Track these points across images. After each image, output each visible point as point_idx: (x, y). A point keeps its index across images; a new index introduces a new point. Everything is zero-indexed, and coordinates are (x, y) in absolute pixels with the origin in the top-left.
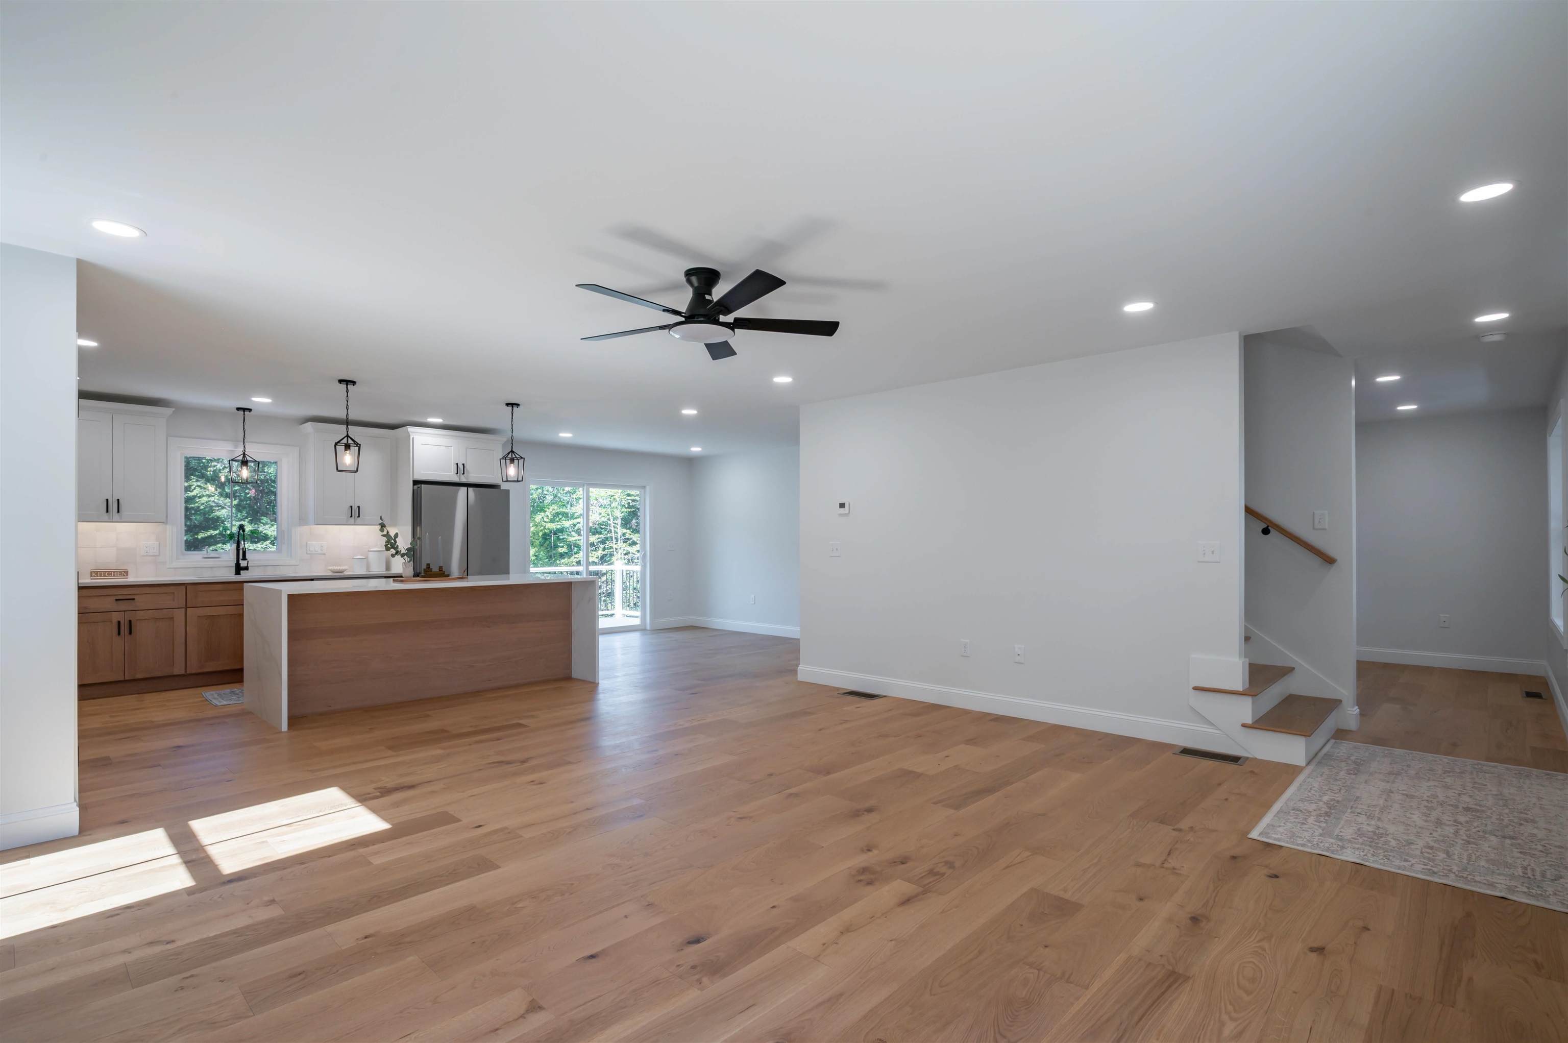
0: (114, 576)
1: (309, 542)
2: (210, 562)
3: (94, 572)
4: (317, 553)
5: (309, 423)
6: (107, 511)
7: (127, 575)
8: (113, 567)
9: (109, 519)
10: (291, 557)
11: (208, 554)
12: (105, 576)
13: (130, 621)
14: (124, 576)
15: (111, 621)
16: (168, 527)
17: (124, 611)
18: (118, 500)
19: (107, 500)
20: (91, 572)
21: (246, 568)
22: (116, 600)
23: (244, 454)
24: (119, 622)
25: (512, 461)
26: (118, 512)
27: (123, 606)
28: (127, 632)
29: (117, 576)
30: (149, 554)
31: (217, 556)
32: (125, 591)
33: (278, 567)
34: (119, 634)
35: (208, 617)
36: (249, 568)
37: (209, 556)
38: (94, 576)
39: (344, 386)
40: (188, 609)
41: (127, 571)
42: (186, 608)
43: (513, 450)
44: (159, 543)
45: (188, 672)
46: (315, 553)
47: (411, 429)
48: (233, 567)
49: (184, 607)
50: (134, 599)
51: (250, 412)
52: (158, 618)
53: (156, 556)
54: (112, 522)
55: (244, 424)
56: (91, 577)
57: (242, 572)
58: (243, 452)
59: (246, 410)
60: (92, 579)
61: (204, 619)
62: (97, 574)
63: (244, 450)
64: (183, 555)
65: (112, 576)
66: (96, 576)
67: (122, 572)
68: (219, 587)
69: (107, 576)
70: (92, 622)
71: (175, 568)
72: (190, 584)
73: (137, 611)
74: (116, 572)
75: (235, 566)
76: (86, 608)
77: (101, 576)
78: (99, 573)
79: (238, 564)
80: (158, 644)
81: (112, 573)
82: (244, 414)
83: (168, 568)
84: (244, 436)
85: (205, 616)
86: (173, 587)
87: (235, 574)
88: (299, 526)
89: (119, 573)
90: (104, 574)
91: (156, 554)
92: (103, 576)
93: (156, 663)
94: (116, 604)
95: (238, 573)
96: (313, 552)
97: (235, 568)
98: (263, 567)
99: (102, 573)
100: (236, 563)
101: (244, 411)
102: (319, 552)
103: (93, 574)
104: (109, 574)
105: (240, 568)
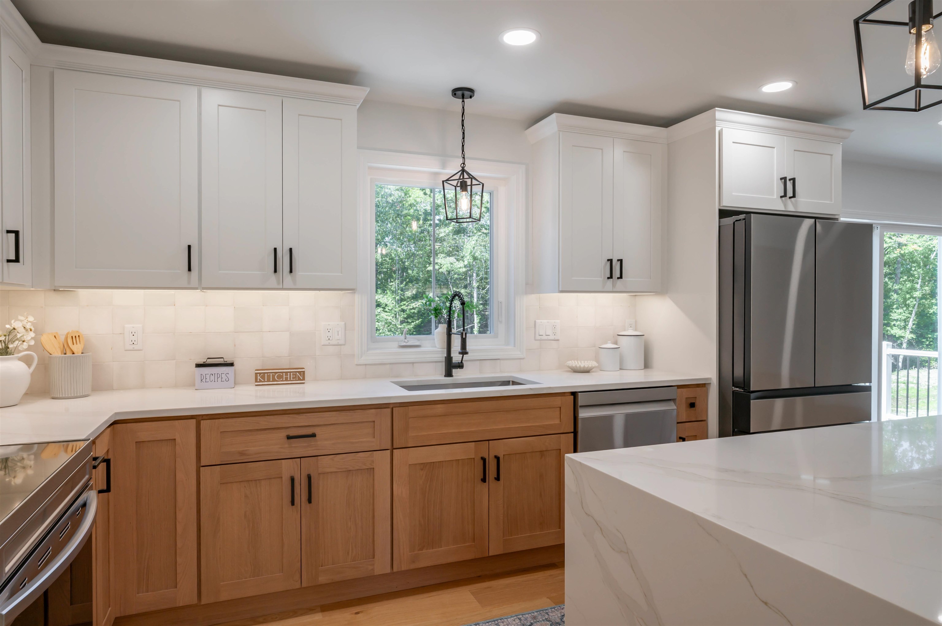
0: (286, 380)
1: (538, 321)
2: (412, 355)
3: (260, 373)
4: (549, 338)
5: (554, 116)
6: (275, 271)
7: (304, 379)
8: (284, 364)
9: (279, 284)
10: (514, 346)
11: (406, 341)
12: (274, 380)
13: (309, 477)
14: (300, 379)
15: (282, 477)
16: (357, 297)
17: (300, 458)
18: (291, 250)
19: (275, 249)
20: (256, 373)
21: (460, 366)
22: (289, 437)
23: (463, 170)
24: (292, 480)
26: (291, 271)
27: (299, 448)
28: (305, 497)
29: (290, 380)
30: (332, 342)
31: (417, 343)
32: (302, 420)
33: (499, 361)
34: (293, 503)
35: (424, 466)
37: (408, 344)
38: (260, 381)
40: (394, 451)
41: (304, 372)
42: (393, 449)
44: (345, 323)
45: (395, 570)
46: (546, 338)
47: (721, 114)
48: (442, 362)
49: (389, 447)
50: (313, 435)
51: (471, 97)
52: (350, 471)
53: (341, 345)
54: (283, 289)
55: (463, 119)
56: (256, 382)
57: (454, 371)
58: (462, 166)
59: (467, 93)
60: (256, 385)
61: (422, 470)
62: (263, 377)
63: (464, 164)
64: (374, 342)
65: (284, 379)
66: (262, 380)
67: (297, 373)
68: (440, 409)
69: (277, 379)
70: (252, 481)
71: (366, 365)
72: (398, 405)
73: (319, 457)
74: (289, 373)
75: (444, 360)
76: (242, 453)
77: (268, 381)
78: (266, 374)
79: (449, 358)
80: (350, 518)
81: (283, 375)
82: (463, 101)
83: (357, 365)
84: (463, 140)
85: (422, 464)
86: (373, 411)
87: (445, 376)
88: (526, 293)
89: (293, 375)
90: (273, 376)
91: (342, 342)
92: (271, 380)
93: (348, 553)
94: (287, 446)
95: (449, 374)
96: (543, 337)
97: (444, 364)
98: (478, 362)
99: (271, 374)
100: (446, 356)
101: (463, 97)
102: (552, 337)
103: (259, 377)
104: (280, 377)
105: (453, 365)
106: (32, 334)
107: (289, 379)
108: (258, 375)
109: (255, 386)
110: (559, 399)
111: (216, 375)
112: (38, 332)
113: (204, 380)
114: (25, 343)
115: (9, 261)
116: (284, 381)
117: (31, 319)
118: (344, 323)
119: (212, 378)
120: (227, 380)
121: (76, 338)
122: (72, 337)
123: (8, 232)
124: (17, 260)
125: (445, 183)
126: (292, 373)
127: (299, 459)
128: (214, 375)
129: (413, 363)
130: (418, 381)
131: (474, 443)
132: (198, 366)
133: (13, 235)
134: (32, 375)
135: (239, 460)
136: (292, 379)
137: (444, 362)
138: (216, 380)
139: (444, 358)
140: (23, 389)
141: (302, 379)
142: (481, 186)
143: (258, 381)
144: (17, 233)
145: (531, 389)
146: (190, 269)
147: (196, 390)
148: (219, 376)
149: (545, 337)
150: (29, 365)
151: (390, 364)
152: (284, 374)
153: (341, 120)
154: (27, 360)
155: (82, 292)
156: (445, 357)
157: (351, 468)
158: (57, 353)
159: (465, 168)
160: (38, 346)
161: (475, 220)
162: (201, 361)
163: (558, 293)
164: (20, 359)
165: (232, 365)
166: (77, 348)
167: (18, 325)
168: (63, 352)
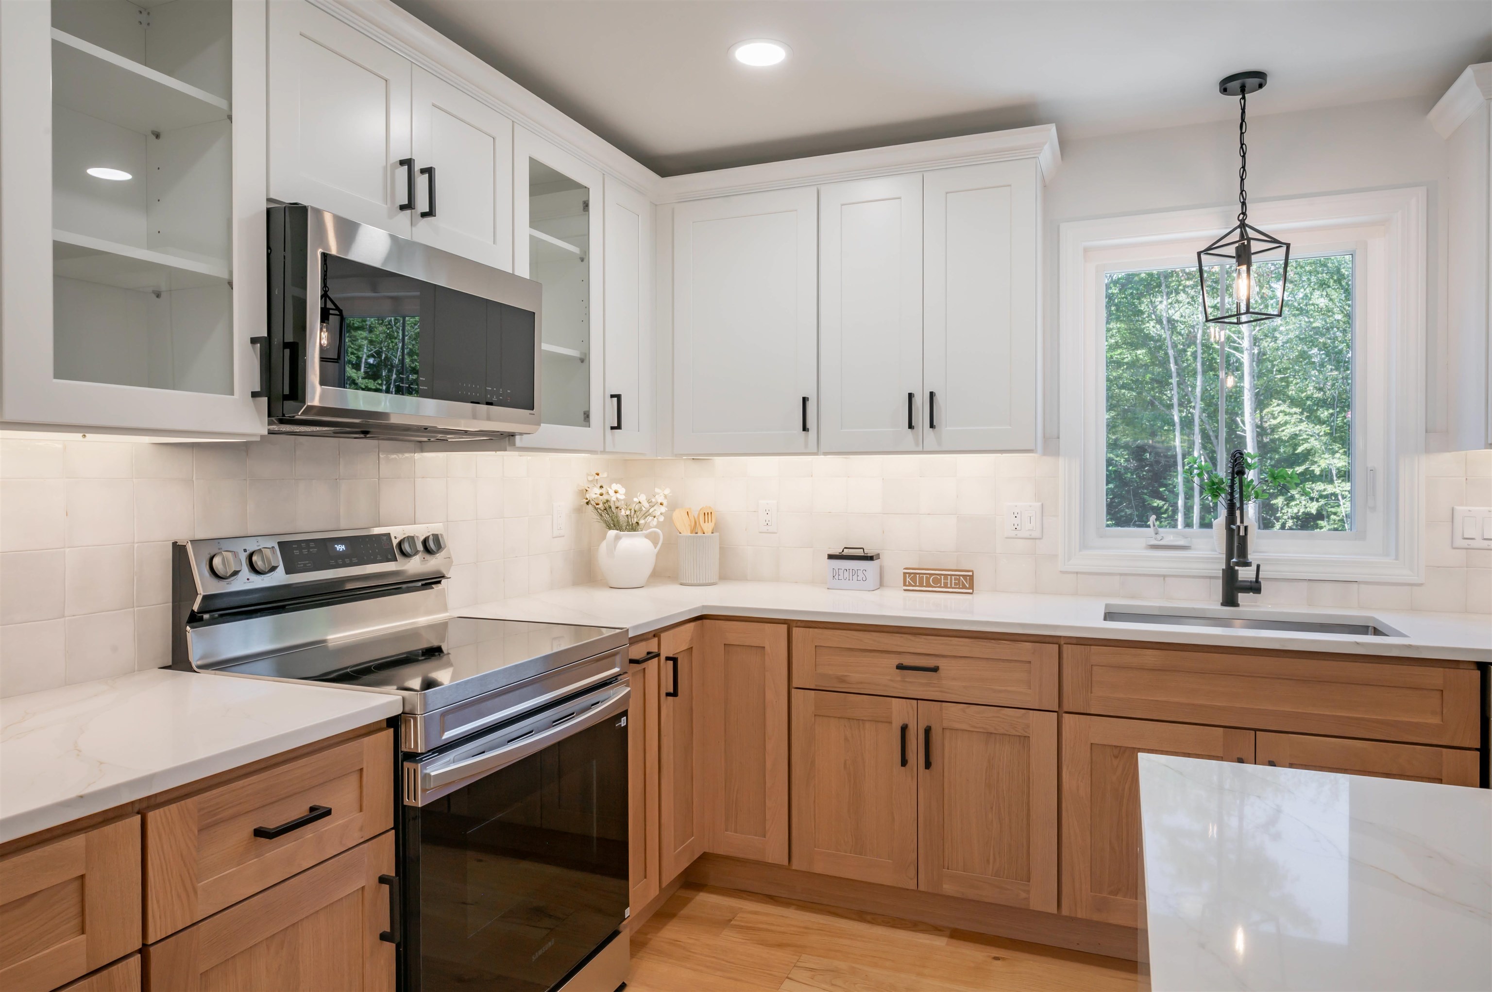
0: (946, 586)
1: (1458, 508)
2: (1163, 561)
3: (910, 574)
4: (1490, 544)
5: (1469, 72)
6: (911, 426)
7: (971, 588)
8: (950, 563)
9: (917, 444)
10: (1397, 558)
11: (1159, 537)
12: (929, 585)
13: (928, 730)
14: (964, 587)
15: (891, 723)
16: (1062, 462)
17: (917, 700)
18: (932, 395)
19: (911, 396)
20: (905, 573)
21: (1255, 587)
22: (900, 667)
23: (1243, 225)
24: (904, 729)
26: (932, 426)
27: (917, 685)
28: (921, 758)
29: (951, 587)
30: (1021, 534)
31: (1181, 542)
32: (920, 645)
33: (1355, 585)
34: (904, 762)
35: (1121, 749)
36: (1264, 585)
37: (1162, 543)
38: (910, 585)
40: (1064, 715)
41: (972, 577)
42: (1062, 712)
44: (1042, 504)
45: (1064, 912)
46: (1484, 544)
48: (1216, 578)
49: (1055, 707)
50: (935, 669)
51: (1261, 86)
52: (991, 733)
53: (1036, 539)
54: (923, 452)
55: (1243, 131)
56: (904, 586)
57: (1242, 597)
58: (1241, 218)
59: (1251, 82)
60: (905, 590)
61: (1116, 757)
62: (914, 580)
63: (1244, 214)
64: (1101, 537)
65: (942, 585)
66: (912, 583)
67: (961, 578)
68: (1150, 657)
69: (932, 583)
70: (853, 719)
71: (1077, 573)
72: (1075, 642)
73: (943, 703)
74: (949, 577)
75: (1221, 576)
76: (841, 679)
77: (921, 585)
78: (918, 576)
79: (1230, 575)
80: (992, 808)
81: (941, 578)
82: (1244, 98)
83: (1062, 572)
84: (1242, 170)
85: (1116, 747)
86: (1028, 645)
87: (1223, 604)
88: (1428, 450)
89: (955, 579)
90: (928, 579)
91: (1036, 534)
92: (925, 585)
93: (988, 861)
94: (899, 679)
95: (1230, 600)
96: (1474, 543)
97: (1220, 582)
98: (1306, 584)
99: (925, 576)
100: (1224, 567)
101: (1243, 90)
103: (908, 579)
104: (937, 581)
105: (1238, 584)
106: (663, 509)
107: (949, 586)
108: (907, 575)
109: (903, 591)
110: (1439, 671)
111: (851, 571)
112: (673, 507)
113: (836, 577)
114: (655, 519)
115: (612, 428)
116: (942, 587)
117: (667, 491)
118: (1040, 503)
119: (846, 574)
120: (864, 579)
121: (707, 515)
122: (705, 513)
123: (612, 396)
124: (619, 427)
125: (1203, 256)
126: (953, 577)
127: (915, 701)
128: (848, 570)
129: (1164, 576)
130: (1160, 607)
131: (1222, 729)
132: (831, 557)
133: (615, 399)
134: (658, 555)
135: (836, 687)
136: (953, 586)
137: (1221, 578)
138: (851, 579)
139: (1221, 571)
140: (647, 570)
141: (968, 586)
142: (1284, 248)
143: (907, 584)
144: (618, 397)
145: (1357, 643)
146: (805, 428)
147: (828, 589)
148: (855, 572)
149: (1479, 543)
150: (655, 544)
151: (1121, 575)
152: (943, 577)
153: (1010, 186)
154: (653, 538)
155: (718, 461)
156: (1223, 570)
157: (992, 730)
158: (686, 532)
159: (1246, 222)
160: (667, 523)
161: (1264, 317)
162: (837, 551)
163: (1486, 448)
164: (647, 536)
165: (875, 558)
166: (708, 527)
167: (643, 498)
168: (694, 531)
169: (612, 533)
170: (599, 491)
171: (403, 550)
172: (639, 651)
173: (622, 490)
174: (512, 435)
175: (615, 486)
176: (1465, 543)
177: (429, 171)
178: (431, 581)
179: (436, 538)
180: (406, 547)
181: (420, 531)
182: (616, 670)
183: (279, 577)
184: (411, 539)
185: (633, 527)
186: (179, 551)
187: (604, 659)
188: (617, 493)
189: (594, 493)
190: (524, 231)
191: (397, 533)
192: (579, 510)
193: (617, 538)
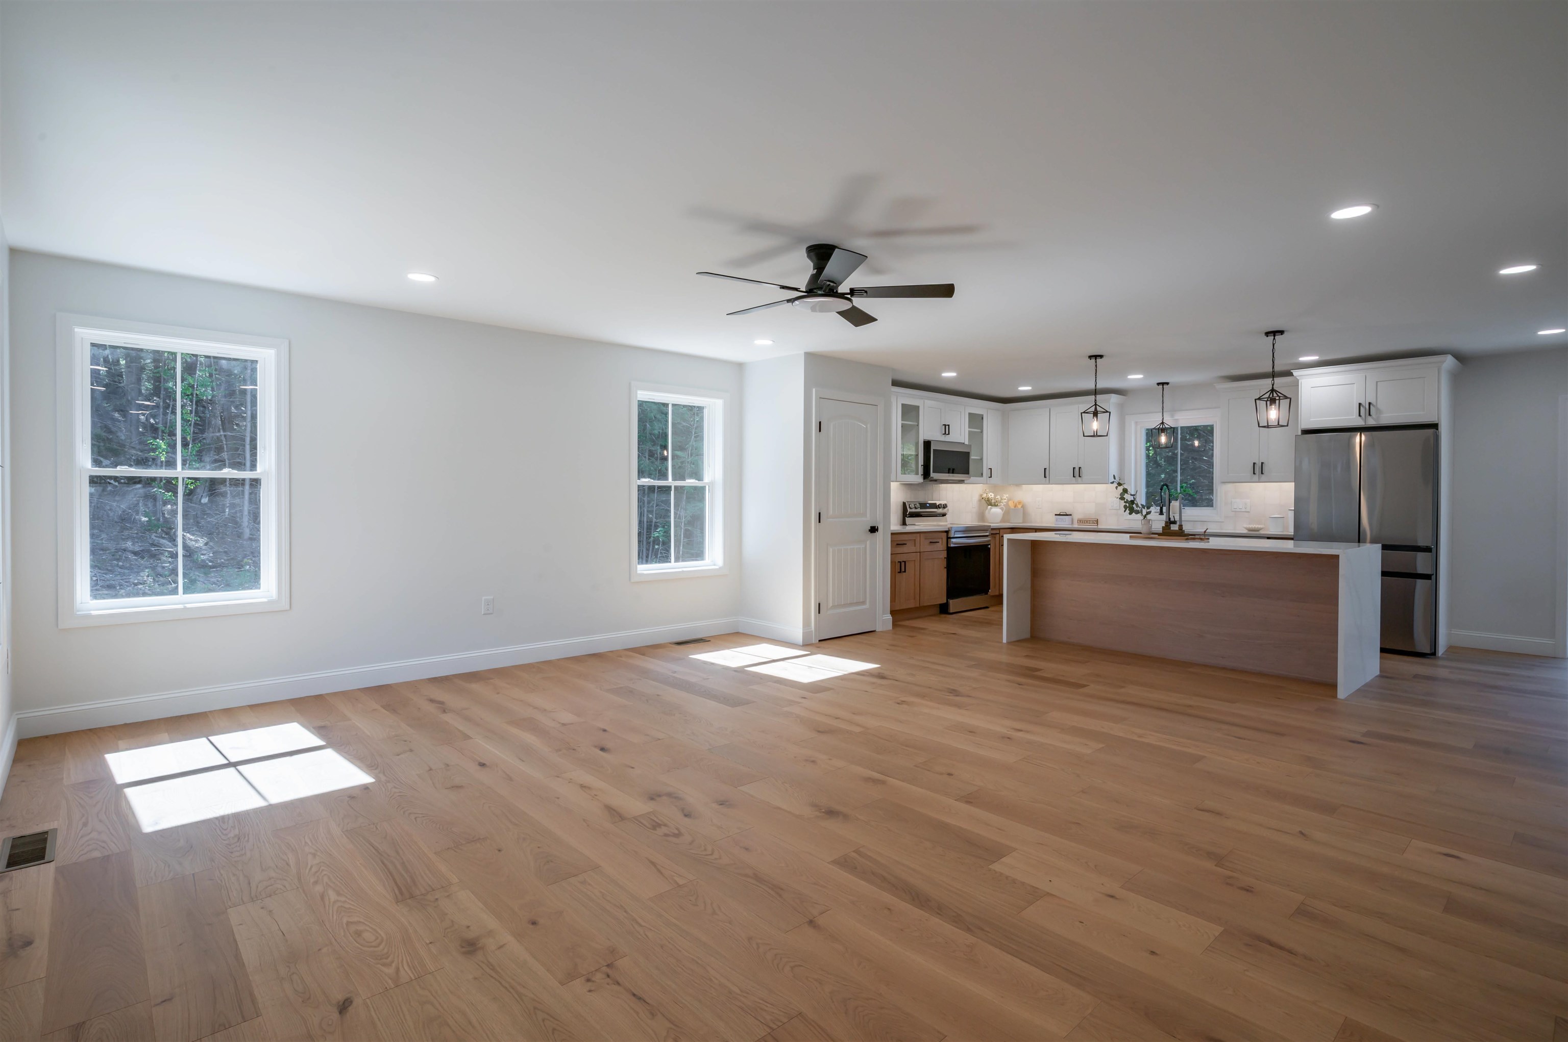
0: (1090, 523)
1: (1233, 500)
3: (1079, 520)
4: (1242, 510)
6: (1074, 477)
7: (1098, 523)
8: (1092, 517)
9: (1077, 482)
18: (1079, 467)
19: (1073, 468)
23: (1163, 423)
25: (1273, 401)
26: (1082, 477)
29: (1092, 524)
39: (1093, 360)
41: (1098, 521)
43: (1275, 388)
46: (1240, 510)
47: (1299, 372)
54: (1078, 484)
56: (1078, 523)
58: (1162, 420)
59: (1164, 385)
62: (1080, 522)
67: (1095, 521)
78: (1082, 520)
89: (1092, 521)
91: (1118, 508)
92: (1084, 523)
96: (1236, 510)
98: (1193, 522)
99: (1084, 520)
102: (1244, 510)
106: (1006, 501)
112: (1009, 500)
114: (1003, 504)
115: (989, 477)
117: (1007, 496)
121: (1020, 503)
122: (1019, 500)
123: (989, 469)
124: (991, 477)
132: (1056, 515)
134: (1003, 514)
140: (1000, 518)
141: (1096, 523)
144: (991, 469)
146: (1045, 477)
149: (1238, 510)
150: (1003, 511)
152: (1089, 521)
154: (1002, 509)
155: (1023, 486)
158: (1012, 507)
160: (1007, 505)
162: (1058, 513)
164: (1000, 508)
165: (1071, 515)
166: (1020, 506)
167: (998, 497)
168: (1015, 507)
169: (990, 507)
170: (986, 495)
171: (938, 507)
172: (994, 532)
173: (993, 495)
174: (964, 480)
175: (991, 494)
176: (1234, 510)
177: (949, 425)
178: (944, 515)
179: (946, 505)
180: (940, 506)
181: (943, 502)
182: (988, 534)
183: (919, 510)
184: (941, 504)
185: (996, 505)
186: (904, 504)
187: (986, 530)
188: (991, 495)
189: (985, 496)
190: (967, 429)
191: (938, 503)
192: (980, 501)
193: (991, 508)
